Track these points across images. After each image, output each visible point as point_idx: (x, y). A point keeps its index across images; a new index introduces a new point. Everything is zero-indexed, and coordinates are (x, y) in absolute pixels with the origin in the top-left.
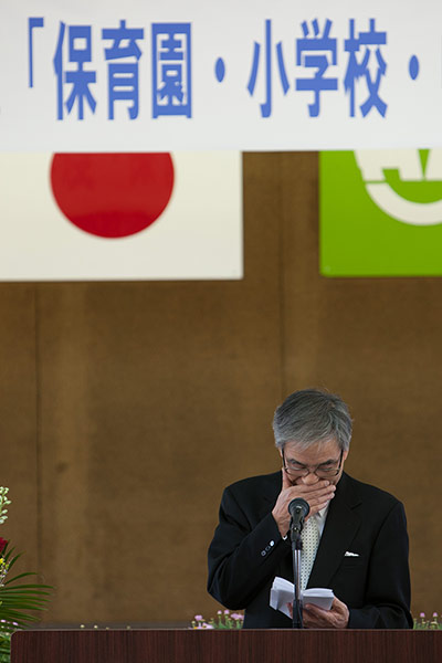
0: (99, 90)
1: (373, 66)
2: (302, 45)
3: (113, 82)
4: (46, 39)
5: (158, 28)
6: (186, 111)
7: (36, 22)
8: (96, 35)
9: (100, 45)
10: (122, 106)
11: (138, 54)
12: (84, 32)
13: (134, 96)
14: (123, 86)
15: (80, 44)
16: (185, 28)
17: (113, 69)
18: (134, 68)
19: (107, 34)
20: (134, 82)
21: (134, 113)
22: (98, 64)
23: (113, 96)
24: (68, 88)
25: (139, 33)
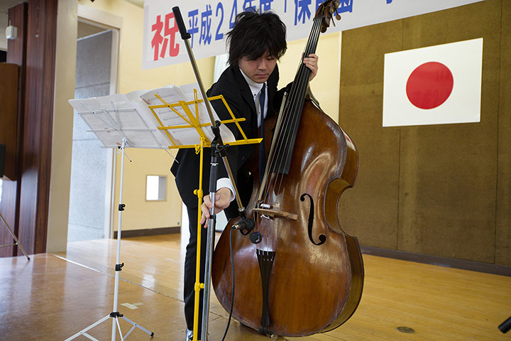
24: (300, 9)
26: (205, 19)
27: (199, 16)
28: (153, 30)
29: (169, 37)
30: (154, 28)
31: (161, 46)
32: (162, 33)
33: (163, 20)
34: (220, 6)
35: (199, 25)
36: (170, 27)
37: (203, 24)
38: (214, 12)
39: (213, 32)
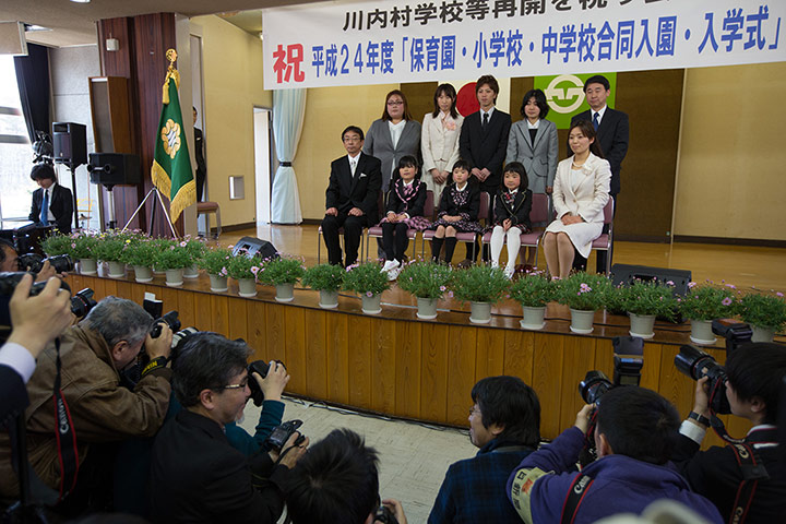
0: (425, 61)
1: (517, 47)
2: (492, 41)
3: (429, 58)
4: (408, 44)
5: (444, 38)
6: (452, 67)
7: (406, 39)
8: (424, 41)
9: (425, 45)
10: (432, 66)
11: (438, 48)
12: (420, 41)
13: (436, 62)
14: (432, 59)
15: (419, 45)
16: (453, 38)
17: (429, 53)
18: (436, 53)
19: (427, 41)
20: (436, 58)
21: (435, 68)
22: (425, 52)
23: (429, 63)
24: (415, 61)
25: (438, 40)
26: (330, 55)
27: (324, 52)
28: (275, 56)
29: (292, 65)
30: (275, 55)
31: (284, 72)
32: (285, 61)
33: (285, 49)
34: (345, 47)
35: (324, 59)
36: (294, 56)
37: (328, 59)
38: (339, 51)
39: (339, 66)
